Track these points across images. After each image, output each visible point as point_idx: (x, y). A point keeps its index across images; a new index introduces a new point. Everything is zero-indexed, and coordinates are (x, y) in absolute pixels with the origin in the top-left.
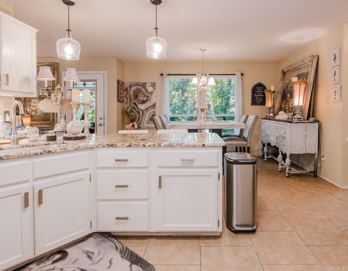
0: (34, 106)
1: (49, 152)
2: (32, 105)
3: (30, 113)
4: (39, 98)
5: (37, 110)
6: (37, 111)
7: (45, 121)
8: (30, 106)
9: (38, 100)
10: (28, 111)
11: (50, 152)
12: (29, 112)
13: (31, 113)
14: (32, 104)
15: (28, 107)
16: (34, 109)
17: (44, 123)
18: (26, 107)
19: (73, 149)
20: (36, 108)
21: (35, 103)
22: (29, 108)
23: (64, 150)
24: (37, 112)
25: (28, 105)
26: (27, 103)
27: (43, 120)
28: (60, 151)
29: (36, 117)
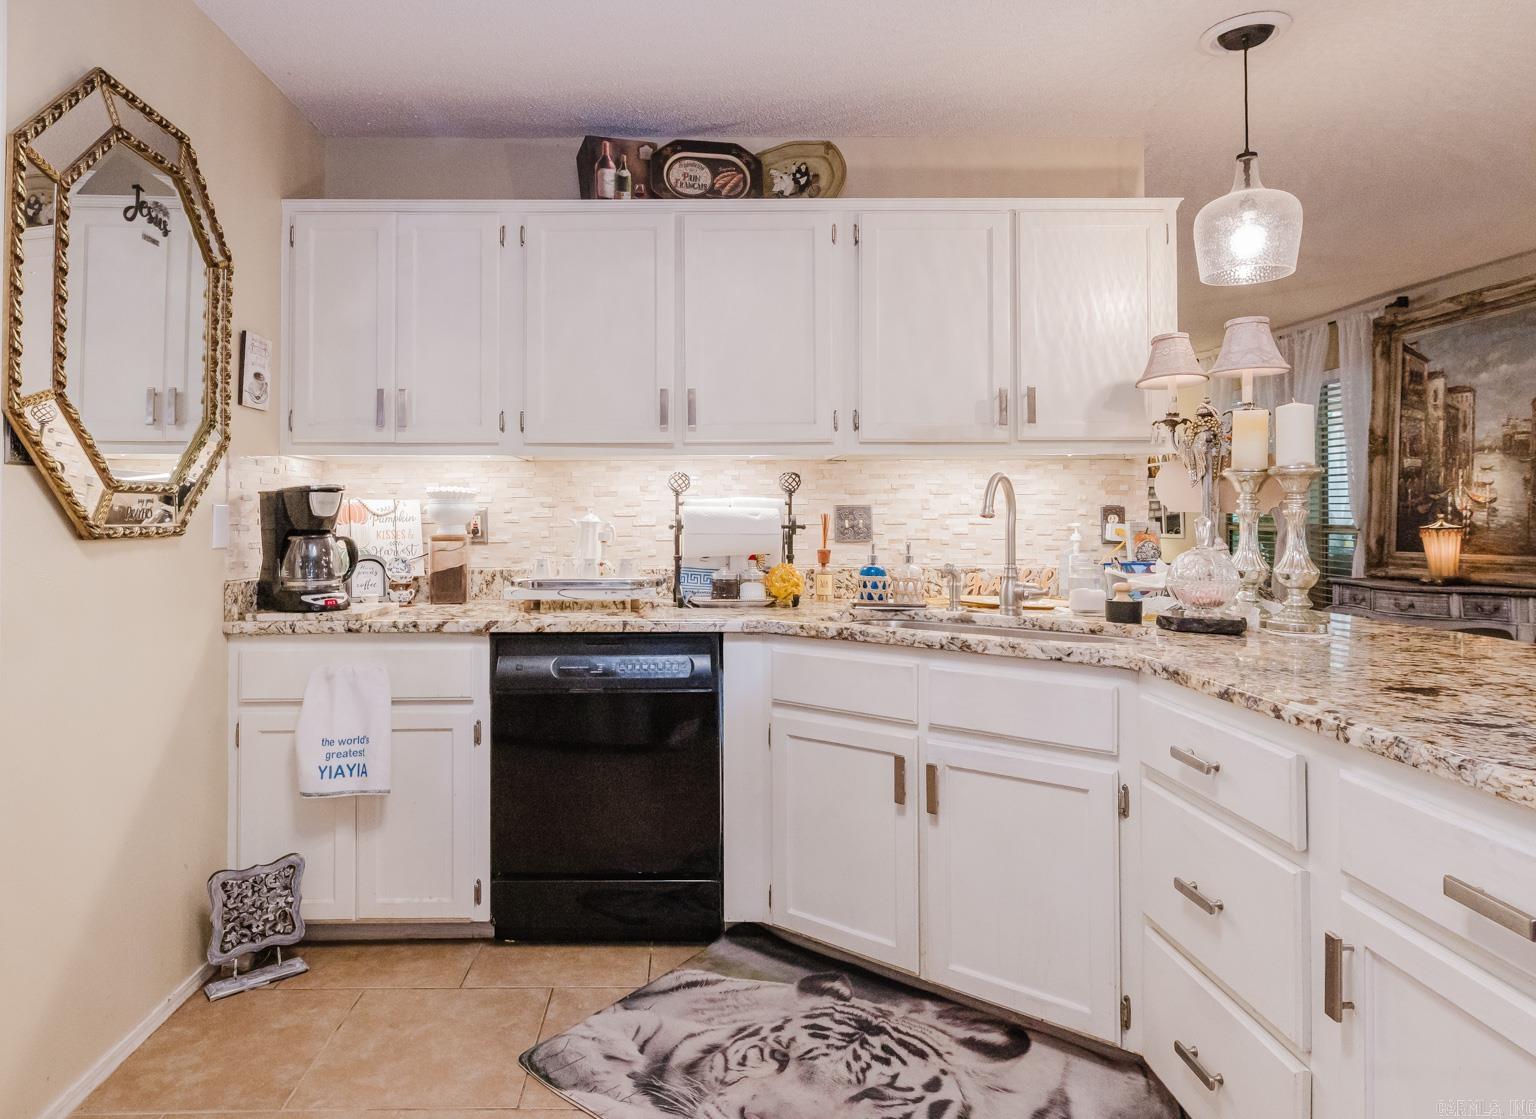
0: (1484, 484)
1: (965, 647)
2: (1475, 479)
3: (1469, 514)
4: (1505, 444)
5: (1495, 500)
6: (1494, 505)
7: (1528, 554)
8: (1468, 483)
9: (1501, 456)
10: (1459, 508)
11: (968, 647)
12: (1464, 513)
13: (1472, 514)
14: (1478, 476)
15: (1460, 487)
16: (1483, 496)
17: (1525, 564)
18: (1453, 492)
19: (1043, 656)
20: (1491, 491)
21: (1490, 469)
22: (1464, 492)
23: (1009, 652)
24: (1495, 510)
25: (1461, 480)
26: (1457, 473)
27: (1521, 548)
28: (998, 651)
29: (1492, 535)
